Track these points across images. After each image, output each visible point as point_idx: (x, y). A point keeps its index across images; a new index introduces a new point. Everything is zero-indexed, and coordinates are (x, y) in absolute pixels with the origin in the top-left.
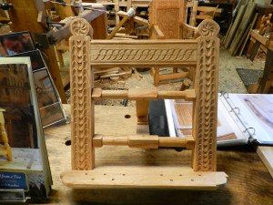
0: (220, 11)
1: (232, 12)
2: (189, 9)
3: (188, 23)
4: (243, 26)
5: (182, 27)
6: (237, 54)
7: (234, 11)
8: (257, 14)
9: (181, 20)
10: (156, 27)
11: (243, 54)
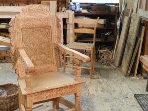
0: (102, 21)
1: (115, 23)
2: (64, 20)
3: (65, 43)
4: (132, 40)
5: (57, 49)
6: (132, 74)
7: (118, 23)
8: (144, 28)
9: (55, 41)
10: (22, 52)
11: (138, 73)
